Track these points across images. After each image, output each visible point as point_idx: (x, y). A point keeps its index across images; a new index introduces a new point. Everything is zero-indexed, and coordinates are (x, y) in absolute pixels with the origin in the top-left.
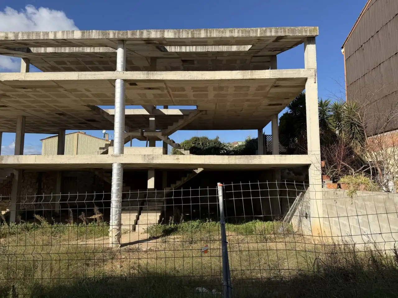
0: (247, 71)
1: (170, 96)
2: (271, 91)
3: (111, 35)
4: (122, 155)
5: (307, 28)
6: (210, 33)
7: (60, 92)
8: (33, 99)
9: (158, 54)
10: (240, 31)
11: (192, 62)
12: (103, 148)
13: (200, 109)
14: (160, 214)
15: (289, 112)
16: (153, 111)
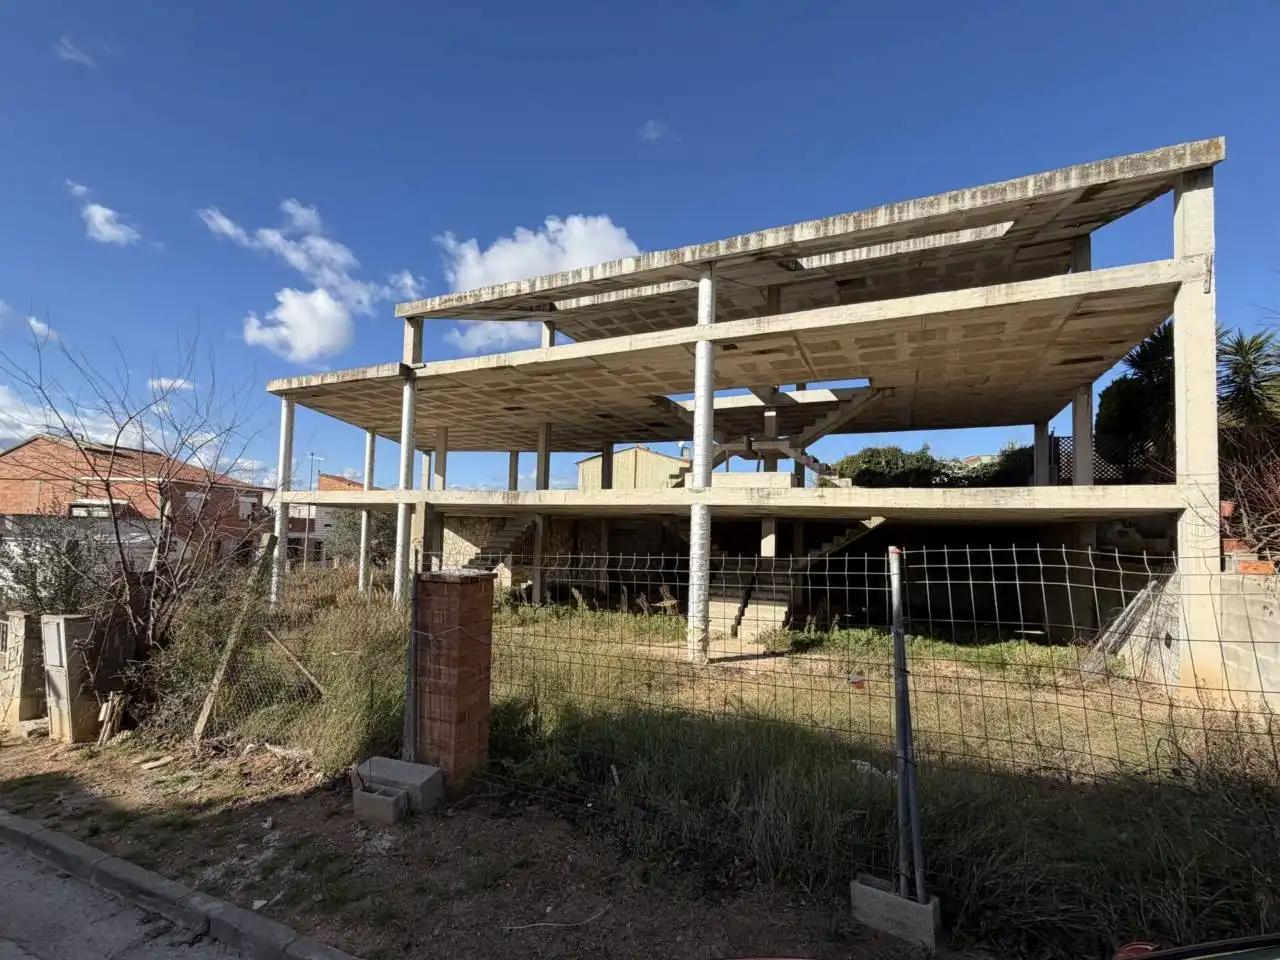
0: (997, 286)
1: (807, 363)
2: (1065, 329)
3: (688, 255)
4: (707, 488)
5: (1184, 148)
6: (900, 213)
7: (601, 375)
8: (560, 393)
9: (784, 277)
10: (978, 194)
11: (861, 282)
12: (676, 477)
13: (877, 385)
14: (785, 609)
15: (1130, 377)
16: (773, 397)
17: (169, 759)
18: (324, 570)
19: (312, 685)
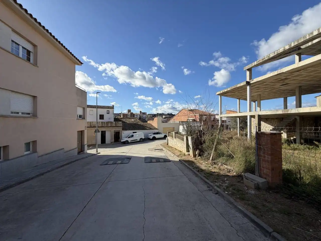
8: (305, 75)
17: (207, 163)
18: (229, 131)
19: (232, 155)
